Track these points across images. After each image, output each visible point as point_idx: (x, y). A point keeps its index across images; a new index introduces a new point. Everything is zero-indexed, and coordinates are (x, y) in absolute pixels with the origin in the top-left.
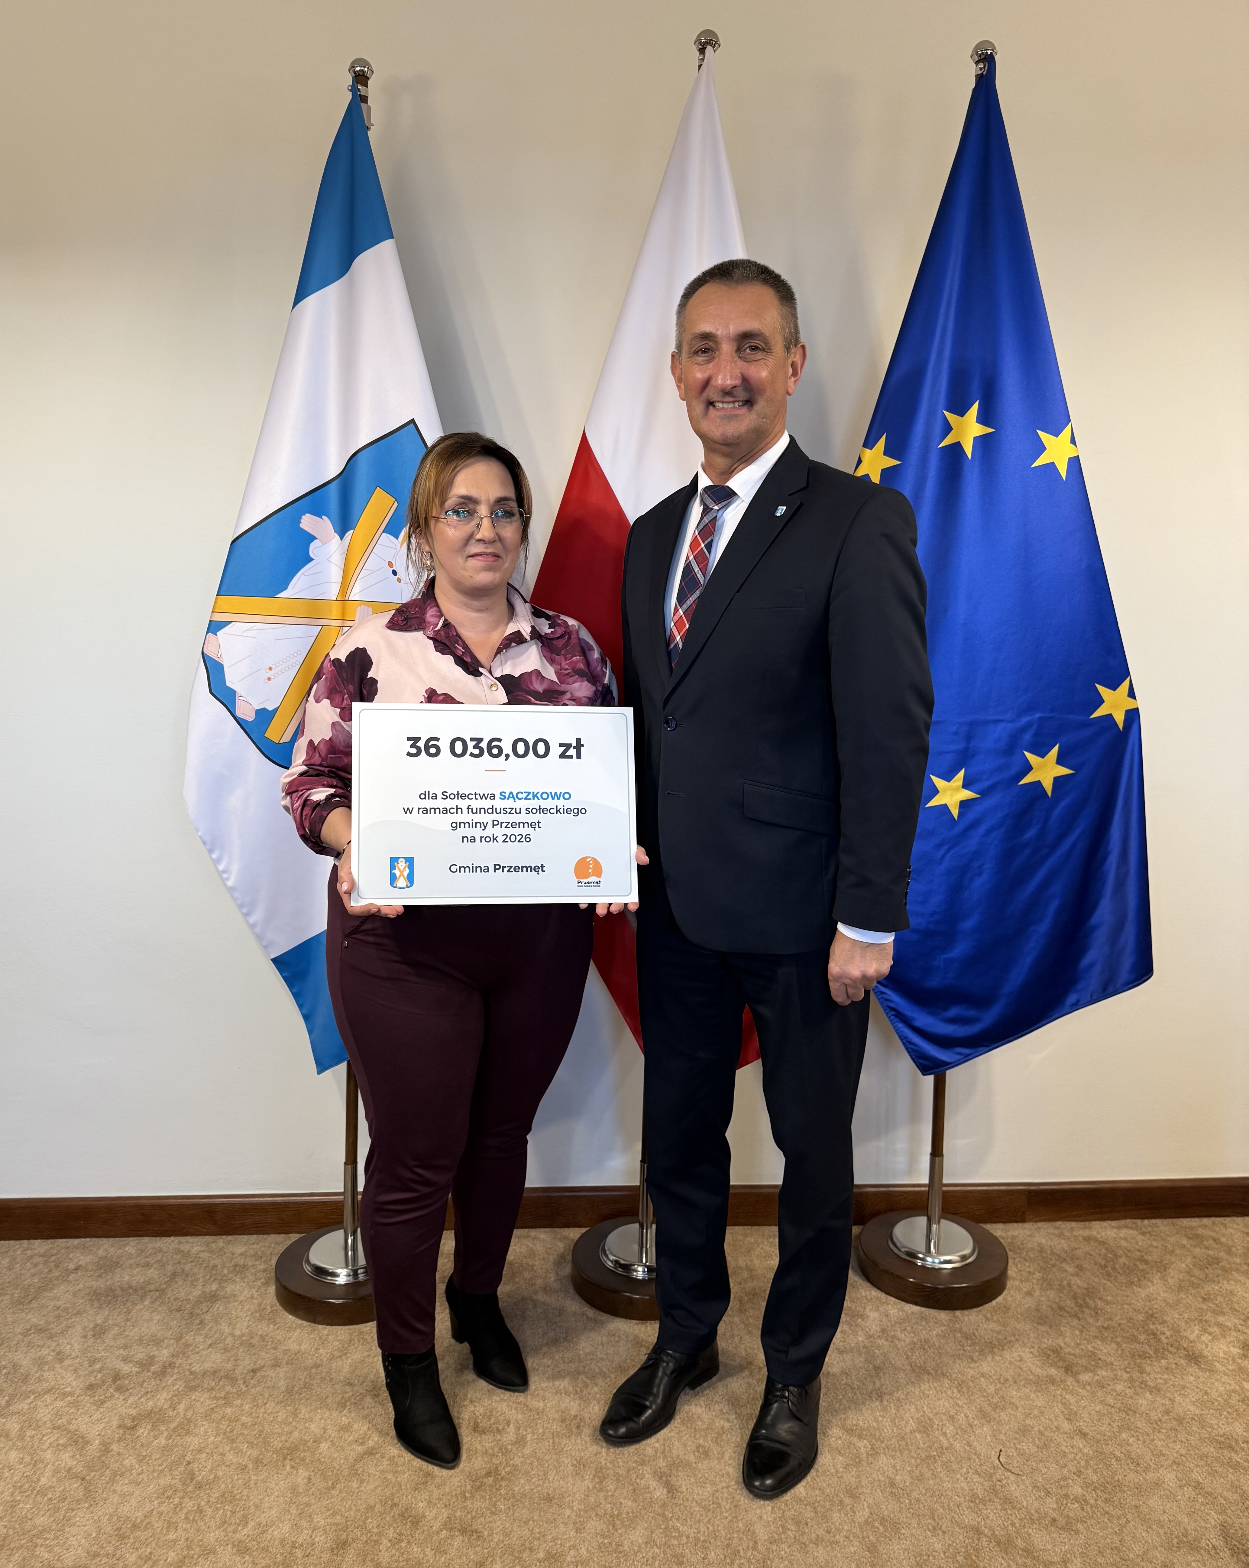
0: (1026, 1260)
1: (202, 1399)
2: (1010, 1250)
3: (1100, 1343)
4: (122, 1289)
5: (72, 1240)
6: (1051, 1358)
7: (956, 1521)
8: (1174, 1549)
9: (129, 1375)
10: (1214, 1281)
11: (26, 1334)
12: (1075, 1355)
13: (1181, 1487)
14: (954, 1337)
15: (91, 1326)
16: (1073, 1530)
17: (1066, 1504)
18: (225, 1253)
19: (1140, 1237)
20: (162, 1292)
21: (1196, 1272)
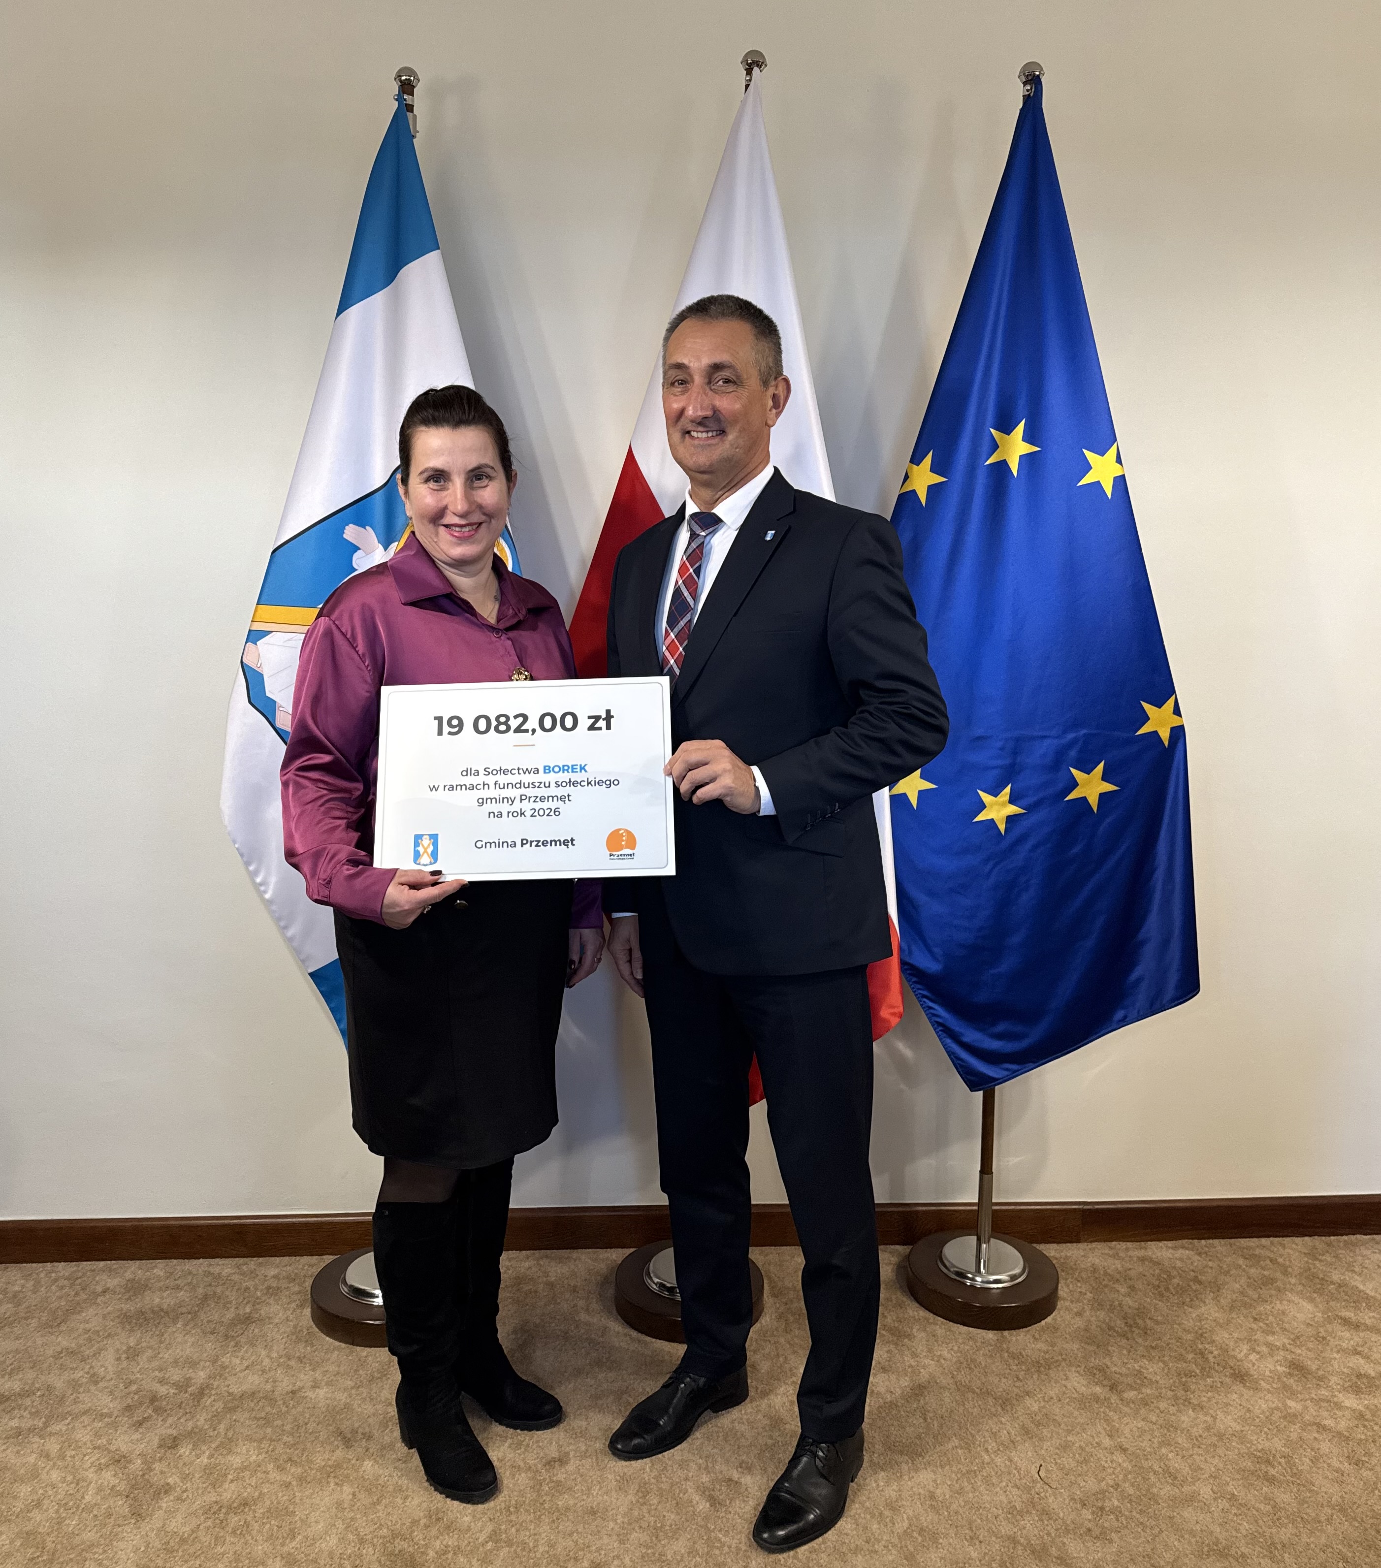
0: (1078, 1281)
1: (242, 1420)
2: (1063, 1271)
3: (1147, 1363)
4: (153, 1312)
5: (97, 1263)
6: (1097, 1376)
7: (993, 1532)
8: (1204, 1556)
9: (166, 1396)
10: (1267, 1301)
11: (57, 1356)
12: (1121, 1374)
13: (1215, 1499)
14: (1002, 1357)
15: (124, 1348)
16: (1106, 1539)
17: (1102, 1515)
18: (257, 1275)
19: (1197, 1257)
20: (195, 1315)
21: (1250, 1292)
